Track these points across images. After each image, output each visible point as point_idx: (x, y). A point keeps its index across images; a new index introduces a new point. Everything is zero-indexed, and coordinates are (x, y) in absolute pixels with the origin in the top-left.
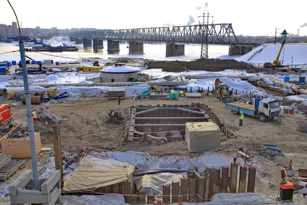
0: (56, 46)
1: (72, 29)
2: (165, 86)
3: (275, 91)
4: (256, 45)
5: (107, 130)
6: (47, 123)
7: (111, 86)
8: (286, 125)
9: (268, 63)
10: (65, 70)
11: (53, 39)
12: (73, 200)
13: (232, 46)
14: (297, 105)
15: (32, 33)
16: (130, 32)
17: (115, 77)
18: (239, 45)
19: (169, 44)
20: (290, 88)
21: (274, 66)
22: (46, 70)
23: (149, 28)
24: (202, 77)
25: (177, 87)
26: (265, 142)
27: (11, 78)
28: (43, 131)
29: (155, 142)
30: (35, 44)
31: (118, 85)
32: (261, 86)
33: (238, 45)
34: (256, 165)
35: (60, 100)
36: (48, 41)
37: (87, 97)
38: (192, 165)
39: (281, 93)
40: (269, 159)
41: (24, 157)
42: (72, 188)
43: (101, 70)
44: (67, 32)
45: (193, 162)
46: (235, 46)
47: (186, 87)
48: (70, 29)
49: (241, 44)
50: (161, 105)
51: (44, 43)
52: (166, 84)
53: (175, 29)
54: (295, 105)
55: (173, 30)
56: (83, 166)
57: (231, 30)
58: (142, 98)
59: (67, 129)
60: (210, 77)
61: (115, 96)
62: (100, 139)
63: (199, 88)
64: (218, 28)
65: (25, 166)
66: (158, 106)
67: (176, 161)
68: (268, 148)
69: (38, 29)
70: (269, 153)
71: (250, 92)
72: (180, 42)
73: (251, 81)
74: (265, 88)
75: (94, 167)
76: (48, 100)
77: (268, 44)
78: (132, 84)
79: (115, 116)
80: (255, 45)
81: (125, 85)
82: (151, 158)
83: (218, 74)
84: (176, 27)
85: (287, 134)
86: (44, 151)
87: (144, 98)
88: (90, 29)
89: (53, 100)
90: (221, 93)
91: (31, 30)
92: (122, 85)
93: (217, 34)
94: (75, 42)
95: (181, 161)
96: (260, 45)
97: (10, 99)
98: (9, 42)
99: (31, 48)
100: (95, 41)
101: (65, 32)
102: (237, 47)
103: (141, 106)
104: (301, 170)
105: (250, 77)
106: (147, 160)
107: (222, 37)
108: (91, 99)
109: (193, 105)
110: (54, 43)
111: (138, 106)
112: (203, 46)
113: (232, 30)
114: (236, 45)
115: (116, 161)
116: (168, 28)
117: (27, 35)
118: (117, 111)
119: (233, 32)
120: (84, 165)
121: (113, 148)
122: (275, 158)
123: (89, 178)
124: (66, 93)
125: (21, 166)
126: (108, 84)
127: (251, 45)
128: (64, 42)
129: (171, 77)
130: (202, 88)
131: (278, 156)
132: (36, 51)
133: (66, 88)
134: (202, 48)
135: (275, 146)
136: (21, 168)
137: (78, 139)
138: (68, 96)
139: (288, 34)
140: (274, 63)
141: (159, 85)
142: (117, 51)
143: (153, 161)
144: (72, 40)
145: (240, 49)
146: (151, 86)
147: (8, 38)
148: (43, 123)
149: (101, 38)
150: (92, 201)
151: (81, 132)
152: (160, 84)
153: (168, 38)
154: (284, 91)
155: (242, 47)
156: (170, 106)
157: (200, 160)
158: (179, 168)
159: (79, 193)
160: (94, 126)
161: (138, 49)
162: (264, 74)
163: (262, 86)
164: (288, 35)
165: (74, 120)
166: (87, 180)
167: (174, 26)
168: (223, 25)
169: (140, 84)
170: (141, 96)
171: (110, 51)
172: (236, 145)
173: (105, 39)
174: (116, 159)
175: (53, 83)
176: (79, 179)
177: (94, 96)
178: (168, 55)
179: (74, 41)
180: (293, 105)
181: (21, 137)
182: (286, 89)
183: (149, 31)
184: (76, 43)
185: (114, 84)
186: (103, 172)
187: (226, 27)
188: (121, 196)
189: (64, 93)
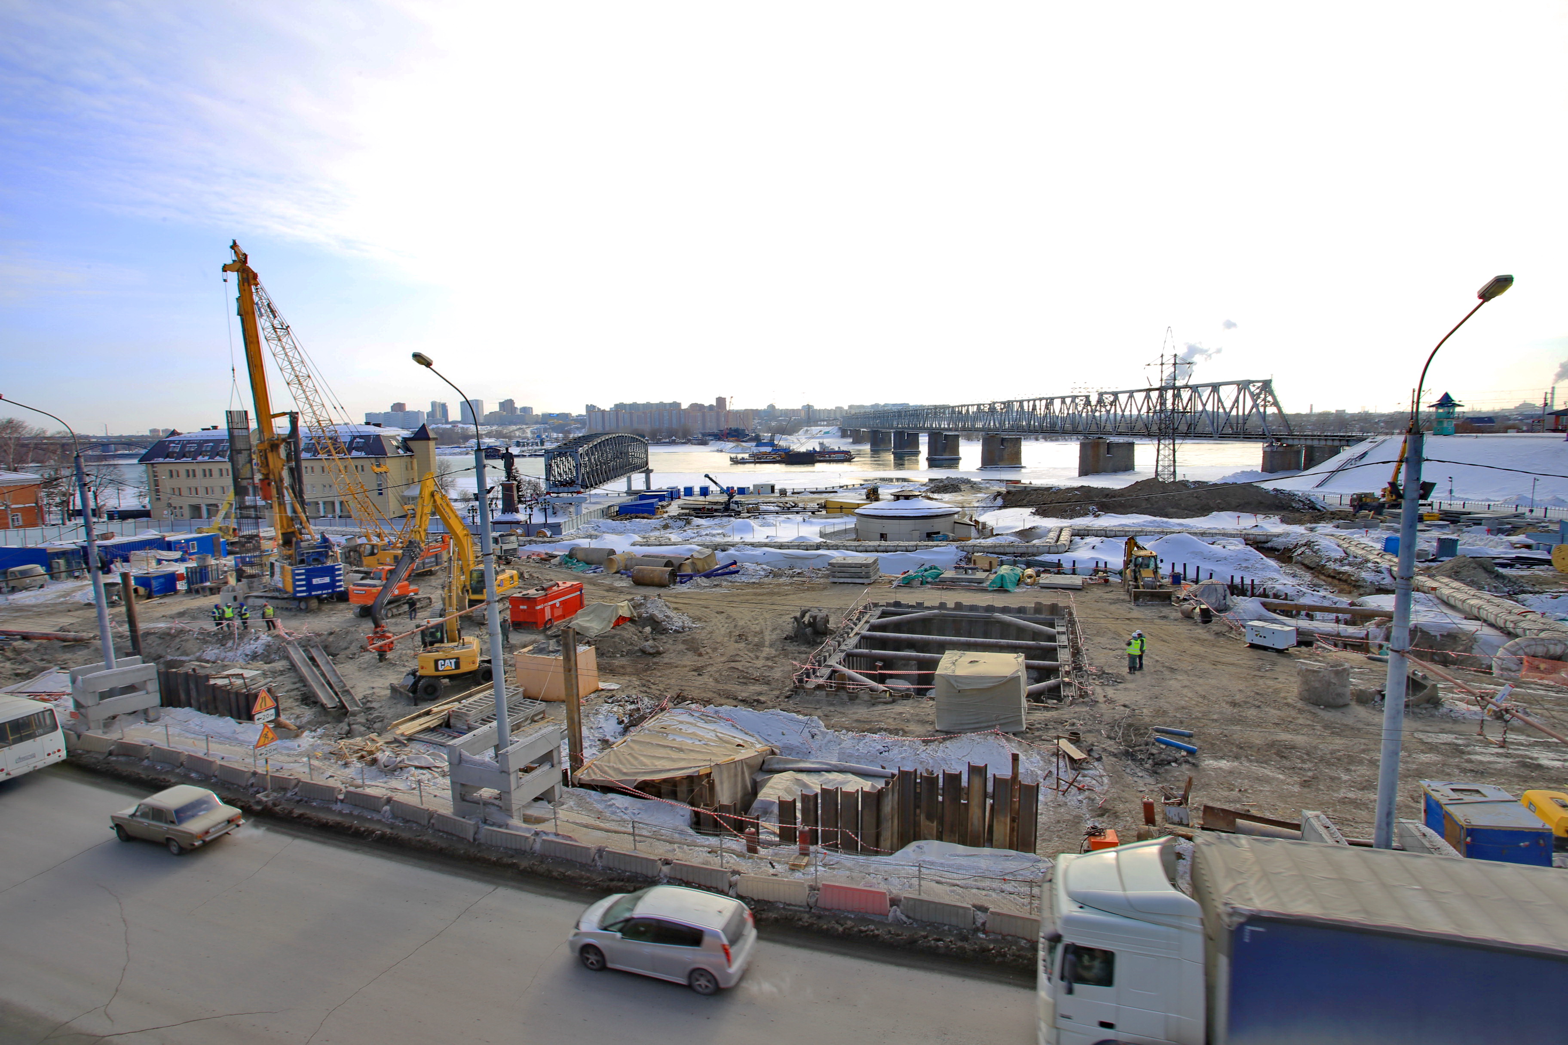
0: (803, 449)
1: (850, 407)
2: (1005, 554)
3: (1340, 580)
4: (1349, 441)
5: (775, 657)
6: (648, 629)
7: (861, 552)
8: (1280, 680)
9: (1366, 495)
10: (788, 509)
11: (800, 433)
12: (588, 800)
13: (1271, 445)
14: (1384, 623)
15: (756, 421)
16: (986, 409)
17: (889, 527)
18: (1296, 442)
19: (1087, 441)
20: (1385, 572)
21: (1382, 506)
22: (740, 509)
23: (1034, 400)
24: (1126, 532)
25: (1036, 558)
26: (1172, 724)
27: (658, 527)
28: (630, 647)
29: (866, 697)
30: (757, 446)
31: (879, 549)
32: (1303, 564)
33: (1290, 442)
34: (1094, 782)
35: (716, 580)
36: (789, 437)
37: (781, 576)
38: (921, 763)
39: (1354, 586)
40: (1147, 770)
41: (555, 698)
42: (595, 774)
43: (857, 511)
44: (838, 416)
45: (923, 755)
46: (1282, 445)
47: (1059, 560)
48: (846, 408)
49: (1299, 437)
50: (951, 605)
51: (776, 442)
52: (1008, 550)
53: (1106, 401)
54: (1378, 625)
55: (1100, 401)
56: (649, 730)
57: (1270, 398)
58: (916, 583)
59: (686, 647)
60: (1150, 532)
61: (847, 575)
62: (744, 678)
63: (1097, 563)
64: (1228, 394)
65: (547, 716)
66: (942, 606)
67: (883, 749)
68: (1158, 740)
69: (771, 411)
70: (1153, 754)
71: (1253, 581)
72: (1120, 434)
73: (1278, 547)
74: (1312, 569)
75: (670, 737)
76: (690, 577)
77: (1388, 437)
78: (916, 546)
79: (810, 624)
80: (1347, 441)
81: (898, 548)
82: (824, 734)
83: (1180, 525)
84: (1106, 393)
85: (1259, 707)
86: (603, 690)
87: (922, 583)
88: (894, 405)
89: (699, 580)
90: (1136, 579)
91: (756, 413)
92: (889, 548)
93: (1228, 410)
94: (851, 440)
95: (896, 751)
96: (1361, 440)
97: (616, 573)
98: (703, 443)
99: (746, 456)
100: (899, 434)
101: (832, 416)
102: (1288, 446)
103: (897, 604)
104: (1212, 808)
105: (1275, 536)
106: (813, 737)
107: (1241, 421)
108: (791, 581)
109: (1038, 608)
110: (801, 443)
111: (888, 605)
112: (1162, 446)
113: (1274, 397)
114: (1285, 441)
115: (733, 730)
116: (1087, 397)
117: (741, 427)
118: (815, 612)
119: (1276, 404)
120: (651, 729)
121: (758, 701)
122: (1166, 770)
123: (642, 758)
124: (735, 563)
125: (536, 715)
126: (856, 546)
127: (1333, 440)
128: (821, 441)
129: (1038, 531)
130: (1106, 563)
131: (1180, 764)
132: (755, 463)
133: (754, 553)
134: (1158, 451)
135: (1190, 736)
136: (536, 718)
137: (694, 673)
138: (737, 572)
139: (1459, 406)
140: (1383, 496)
141: (986, 550)
142: (953, 462)
143: (829, 741)
144: (844, 435)
145: (1299, 452)
146: (965, 553)
147: (704, 435)
148: (640, 629)
149: (913, 428)
150: (618, 808)
151: (710, 658)
152: (991, 550)
153: (1113, 422)
154: (1364, 580)
155: (1306, 447)
156: (973, 608)
157: (944, 751)
158: (883, 768)
159: (606, 789)
160: (750, 646)
161: (1006, 456)
162: (1338, 527)
163: (1306, 562)
164: (1457, 409)
165: (715, 627)
166: (635, 763)
167: (1100, 391)
168: (1243, 385)
169: (937, 546)
170: (913, 579)
171: (935, 460)
172: (1073, 724)
173: (923, 429)
174: (733, 726)
175: (736, 538)
176: (621, 757)
177: (799, 573)
178: (1084, 471)
179: (850, 436)
180: (1371, 626)
181: (553, 652)
182: (1373, 574)
183: (1034, 408)
184: (854, 443)
185: (870, 546)
186: (681, 750)
187: (1252, 389)
188: (686, 810)
189: (731, 564)
